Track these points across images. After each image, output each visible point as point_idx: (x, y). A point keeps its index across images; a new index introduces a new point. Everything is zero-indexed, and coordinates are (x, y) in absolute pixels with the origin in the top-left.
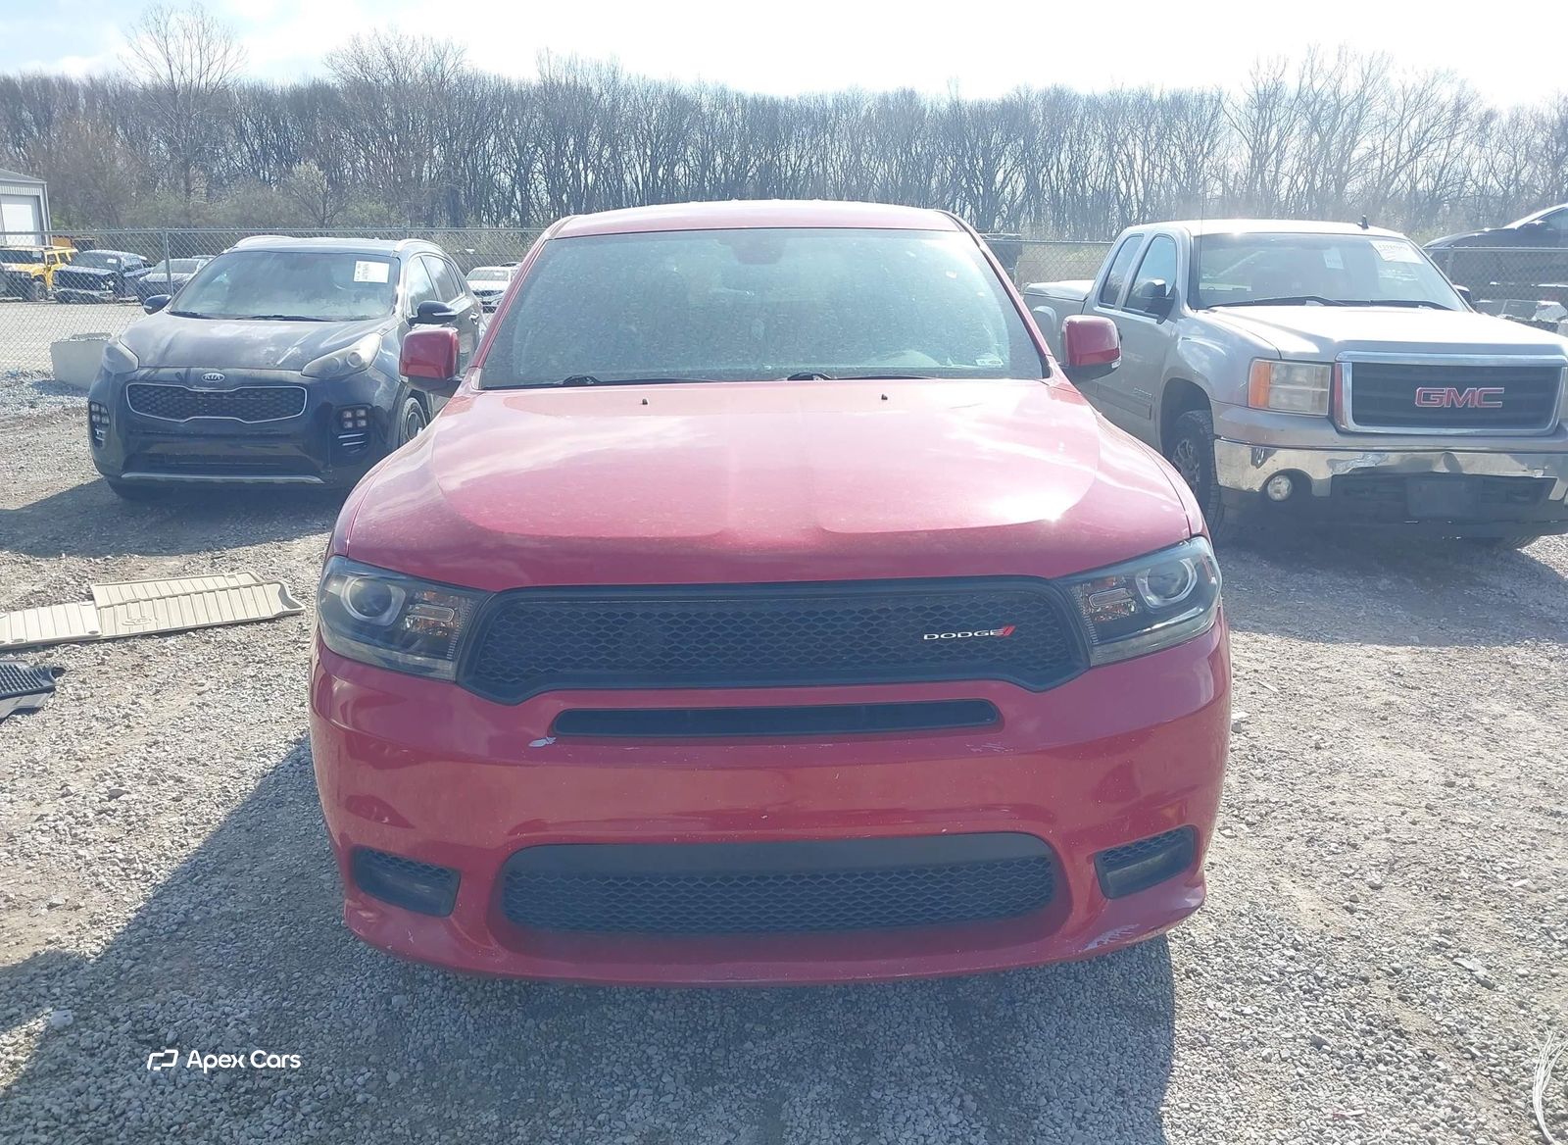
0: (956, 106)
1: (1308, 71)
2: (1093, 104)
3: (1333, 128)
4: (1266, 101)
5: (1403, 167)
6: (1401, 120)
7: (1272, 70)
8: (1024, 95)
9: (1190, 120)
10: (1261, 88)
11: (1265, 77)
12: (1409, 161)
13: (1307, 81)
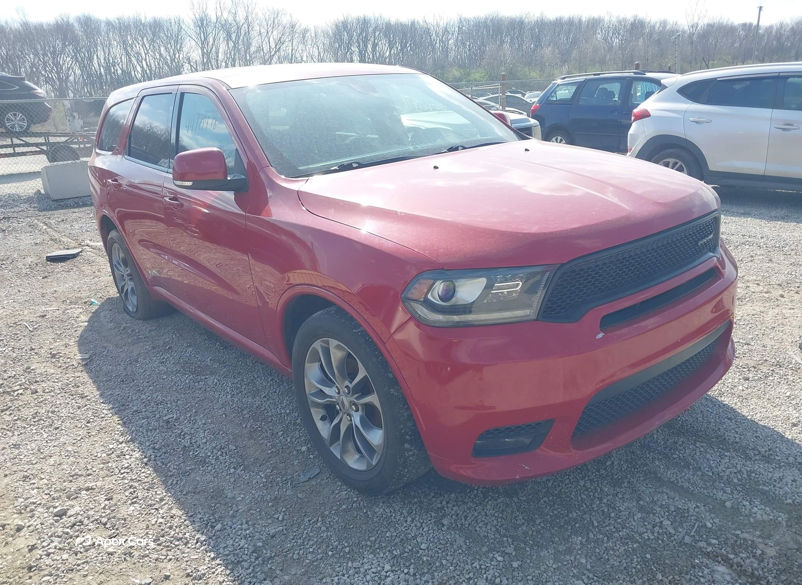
0: (25, 25)
1: (219, 8)
2: (109, 24)
3: (238, 37)
4: (202, 23)
5: (274, 55)
6: (268, 33)
7: (201, 7)
8: (65, 19)
9: (166, 33)
10: (197, 16)
11: (198, 11)
12: (275, 52)
13: (219, 14)
